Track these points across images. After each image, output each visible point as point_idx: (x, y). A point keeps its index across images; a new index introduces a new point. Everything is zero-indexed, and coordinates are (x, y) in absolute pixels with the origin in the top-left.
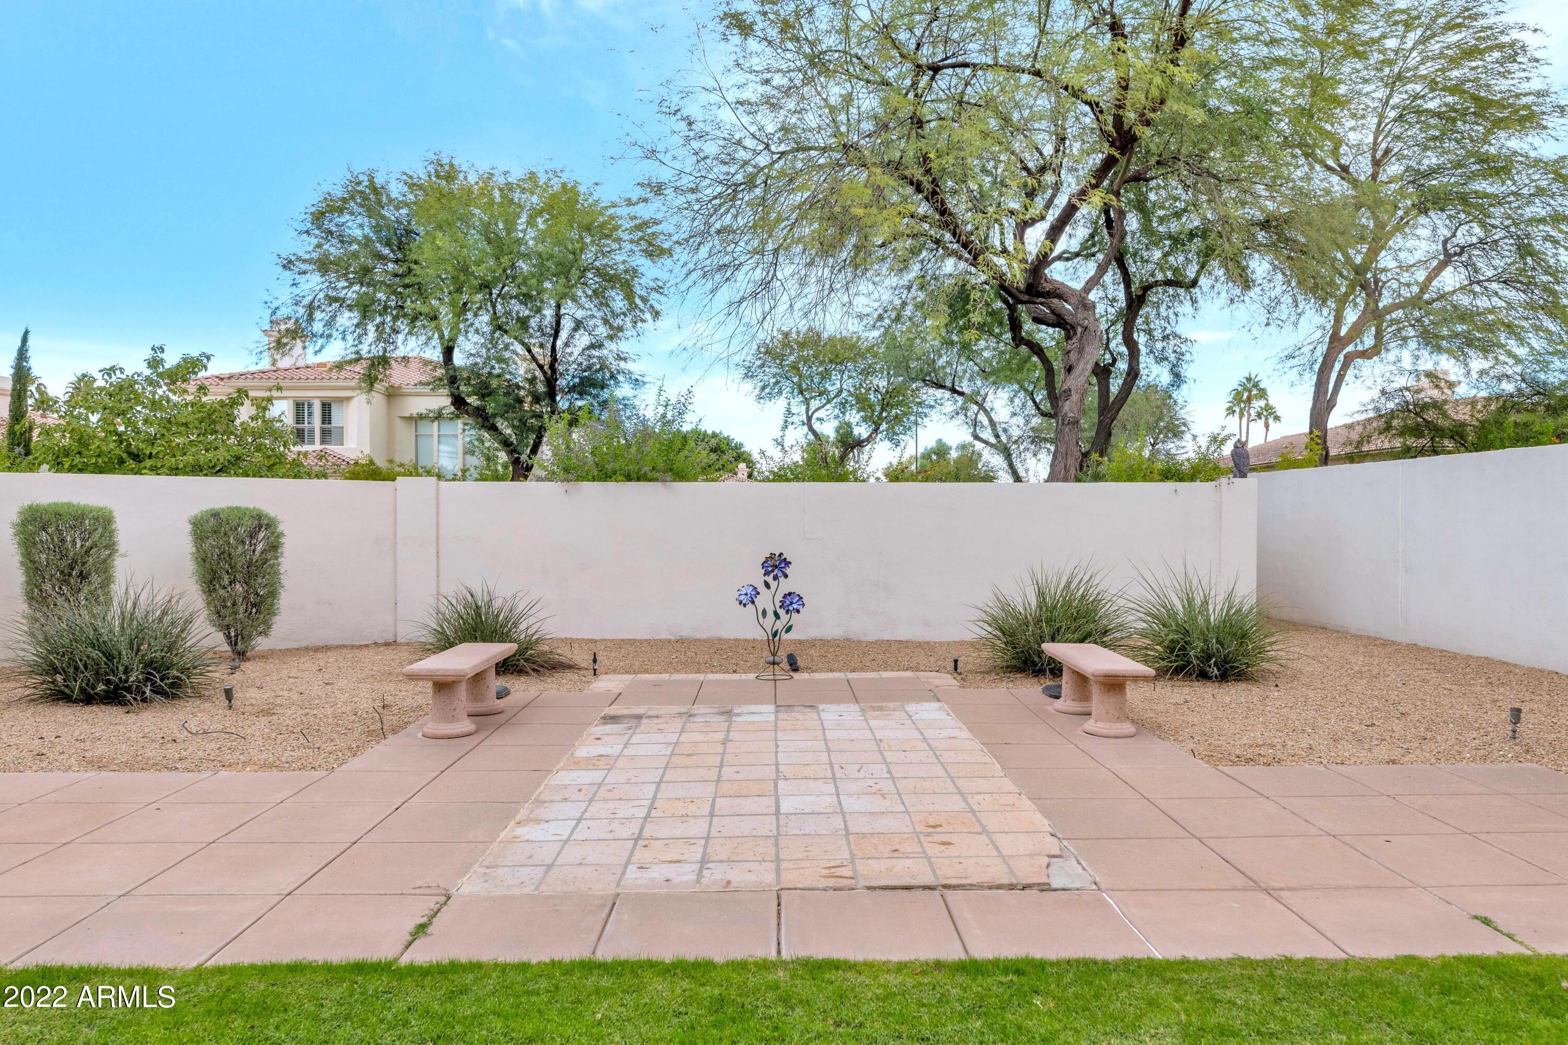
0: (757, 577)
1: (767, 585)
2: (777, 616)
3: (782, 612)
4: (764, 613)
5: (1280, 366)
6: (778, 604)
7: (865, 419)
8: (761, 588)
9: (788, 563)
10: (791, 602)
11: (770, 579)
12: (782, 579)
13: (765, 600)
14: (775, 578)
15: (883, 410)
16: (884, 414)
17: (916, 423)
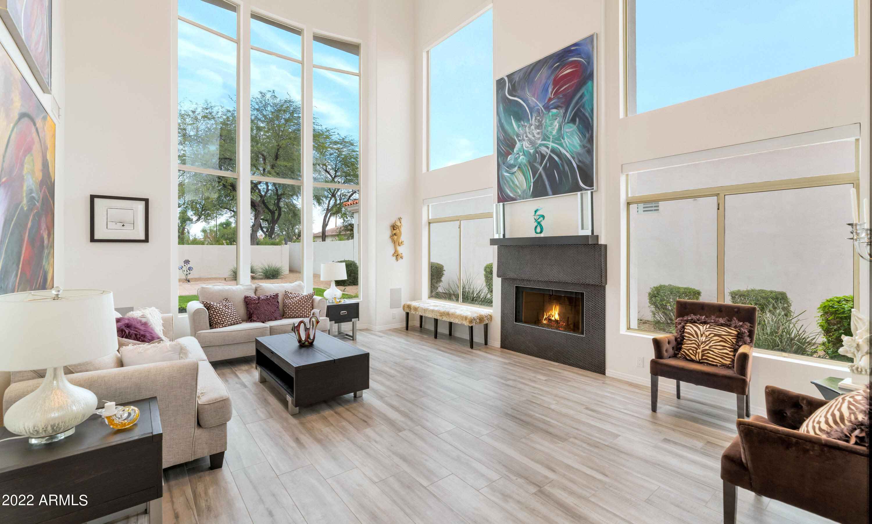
0: (183, 264)
1: (185, 266)
2: (187, 271)
3: (188, 271)
4: (184, 271)
5: (322, 212)
6: (187, 269)
7: (195, 214)
8: (184, 266)
9: (189, 261)
10: (190, 269)
11: (185, 264)
12: (188, 264)
13: (184, 268)
14: (187, 264)
15: (202, 211)
16: (203, 213)
17: (216, 217)
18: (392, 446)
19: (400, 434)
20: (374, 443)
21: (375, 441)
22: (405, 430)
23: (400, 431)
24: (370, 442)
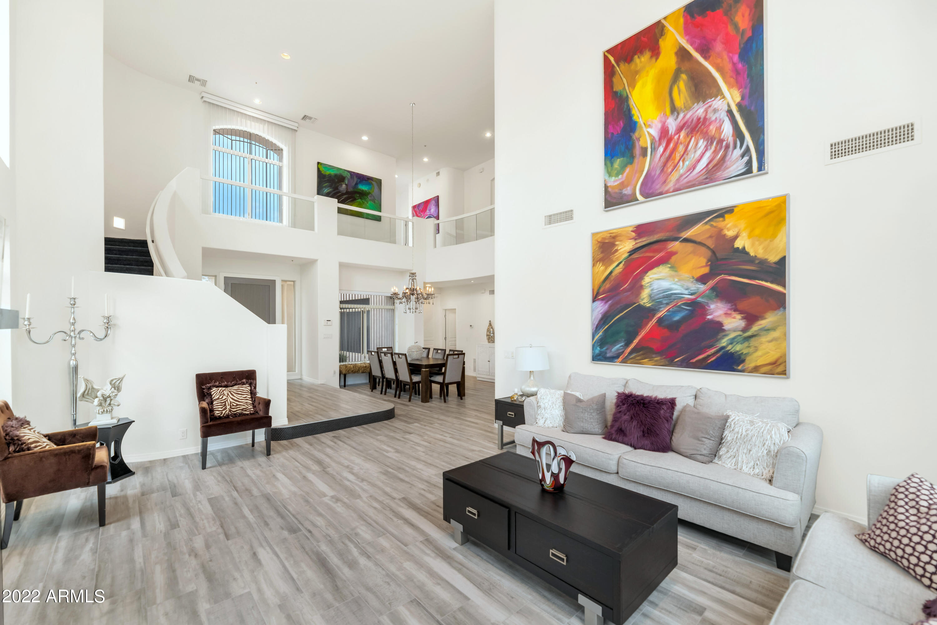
18: (410, 487)
19: (404, 496)
20: (426, 489)
21: (424, 490)
22: (399, 499)
23: (404, 498)
24: (428, 490)
